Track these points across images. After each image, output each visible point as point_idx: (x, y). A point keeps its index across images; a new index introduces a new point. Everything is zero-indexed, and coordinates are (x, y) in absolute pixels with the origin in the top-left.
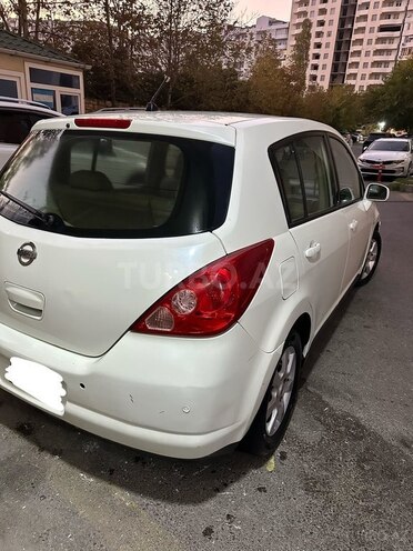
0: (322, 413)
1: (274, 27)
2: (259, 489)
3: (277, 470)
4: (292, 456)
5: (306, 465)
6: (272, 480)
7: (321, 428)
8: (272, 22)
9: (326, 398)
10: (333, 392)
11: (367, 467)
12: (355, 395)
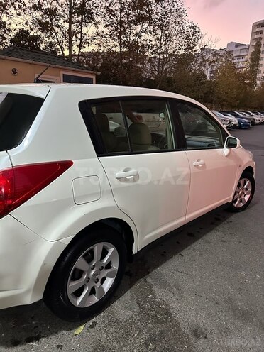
0: (144, 299)
1: (239, 48)
2: (58, 346)
3: (81, 335)
4: (100, 326)
5: (105, 335)
6: (72, 342)
7: (137, 309)
8: (237, 45)
9: (155, 289)
10: (164, 285)
11: (152, 346)
12: (179, 289)
